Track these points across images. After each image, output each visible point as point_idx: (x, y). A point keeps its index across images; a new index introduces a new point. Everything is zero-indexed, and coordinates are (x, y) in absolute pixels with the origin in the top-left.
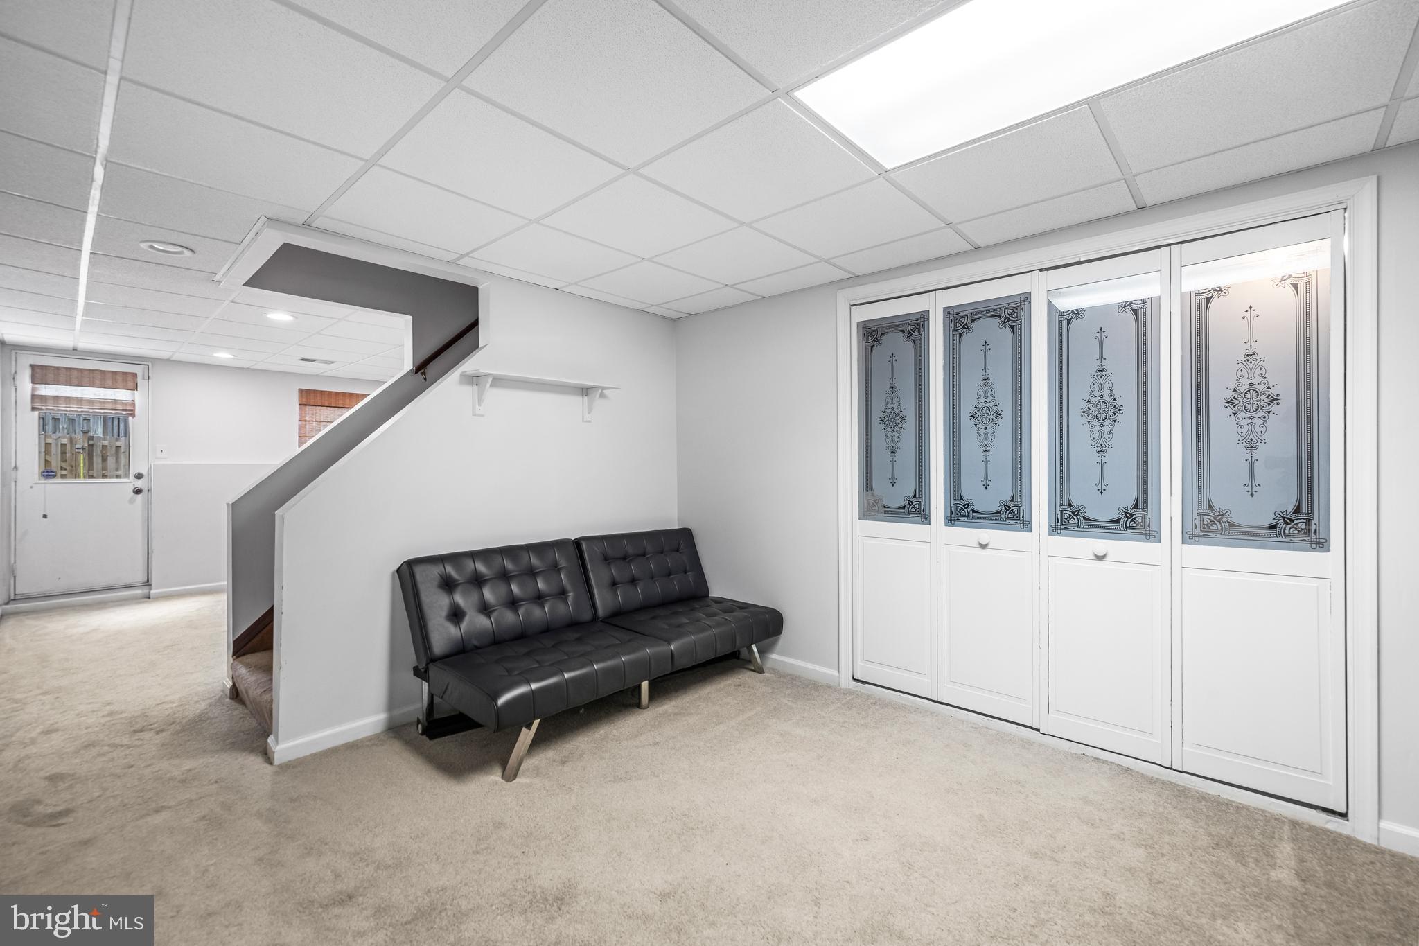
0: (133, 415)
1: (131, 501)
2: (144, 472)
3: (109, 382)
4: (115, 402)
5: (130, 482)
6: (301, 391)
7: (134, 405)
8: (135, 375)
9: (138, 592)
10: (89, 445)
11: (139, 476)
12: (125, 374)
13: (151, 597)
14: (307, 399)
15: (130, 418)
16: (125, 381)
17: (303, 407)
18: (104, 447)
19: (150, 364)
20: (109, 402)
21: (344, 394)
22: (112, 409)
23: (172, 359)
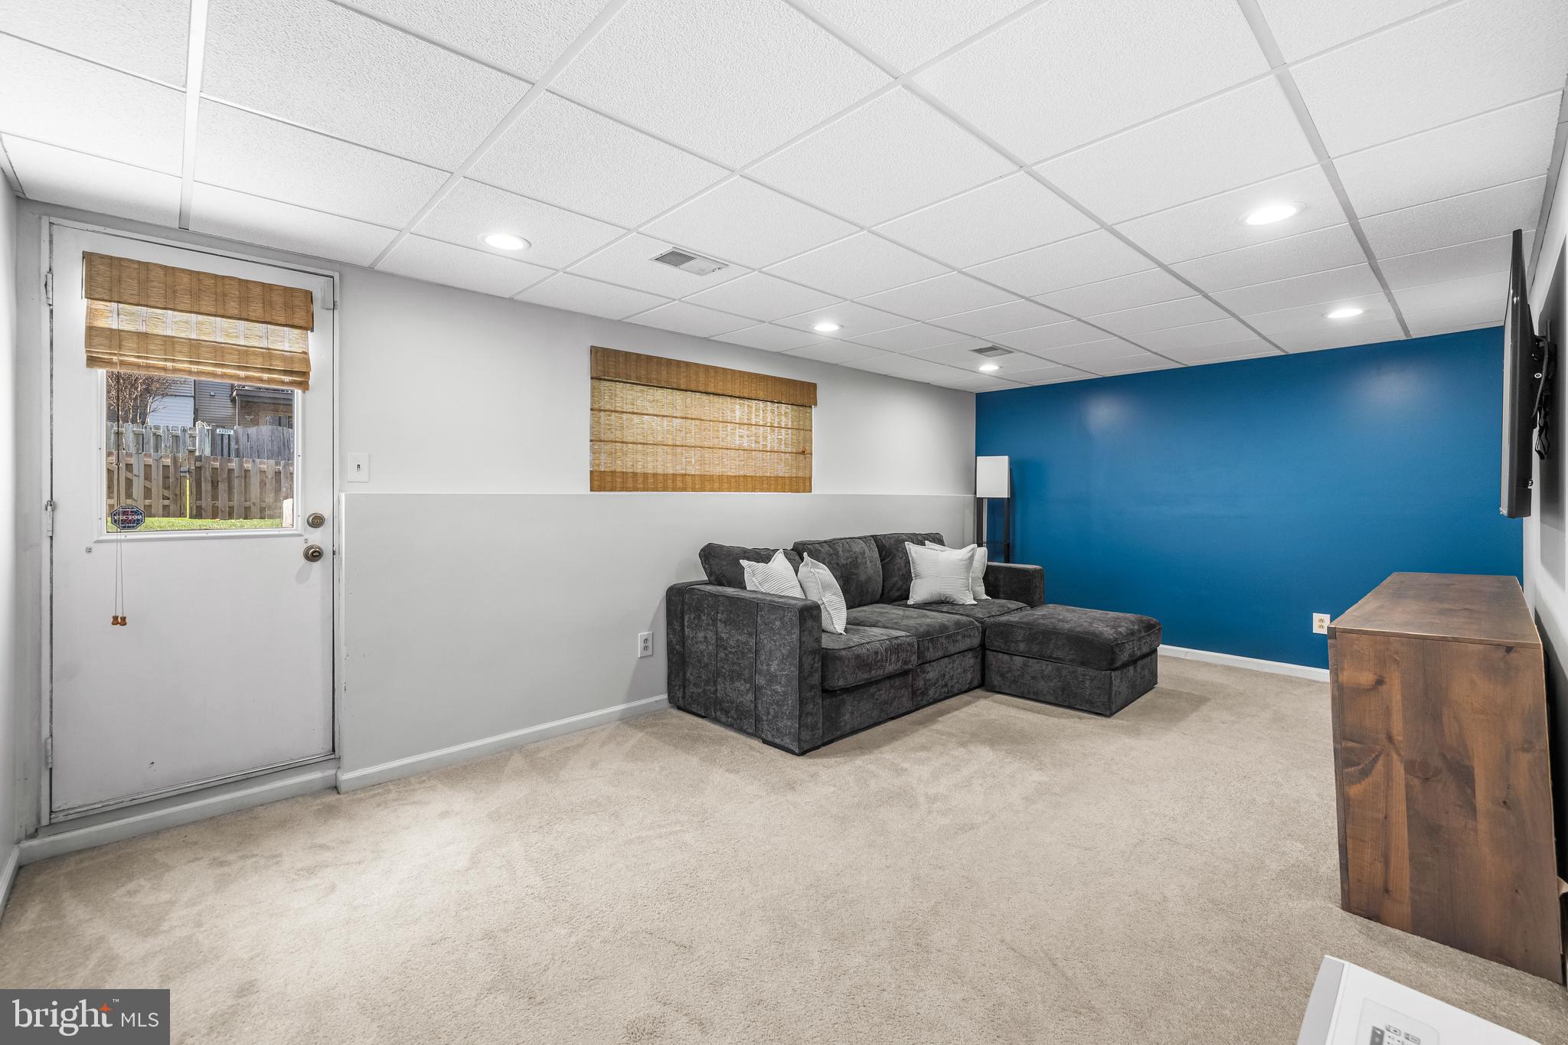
0: (304, 385)
1: (301, 577)
2: (326, 513)
3: (256, 309)
4: (268, 354)
5: (300, 535)
6: (595, 351)
7: (307, 362)
8: (308, 296)
9: (314, 776)
10: (196, 467)
11: (316, 522)
12: (288, 291)
13: (343, 788)
14: (604, 366)
15: (298, 393)
16: (289, 307)
17: (597, 383)
18: (215, 469)
19: (337, 276)
20: (255, 354)
21: (659, 361)
22: (263, 370)
23: (379, 267)
